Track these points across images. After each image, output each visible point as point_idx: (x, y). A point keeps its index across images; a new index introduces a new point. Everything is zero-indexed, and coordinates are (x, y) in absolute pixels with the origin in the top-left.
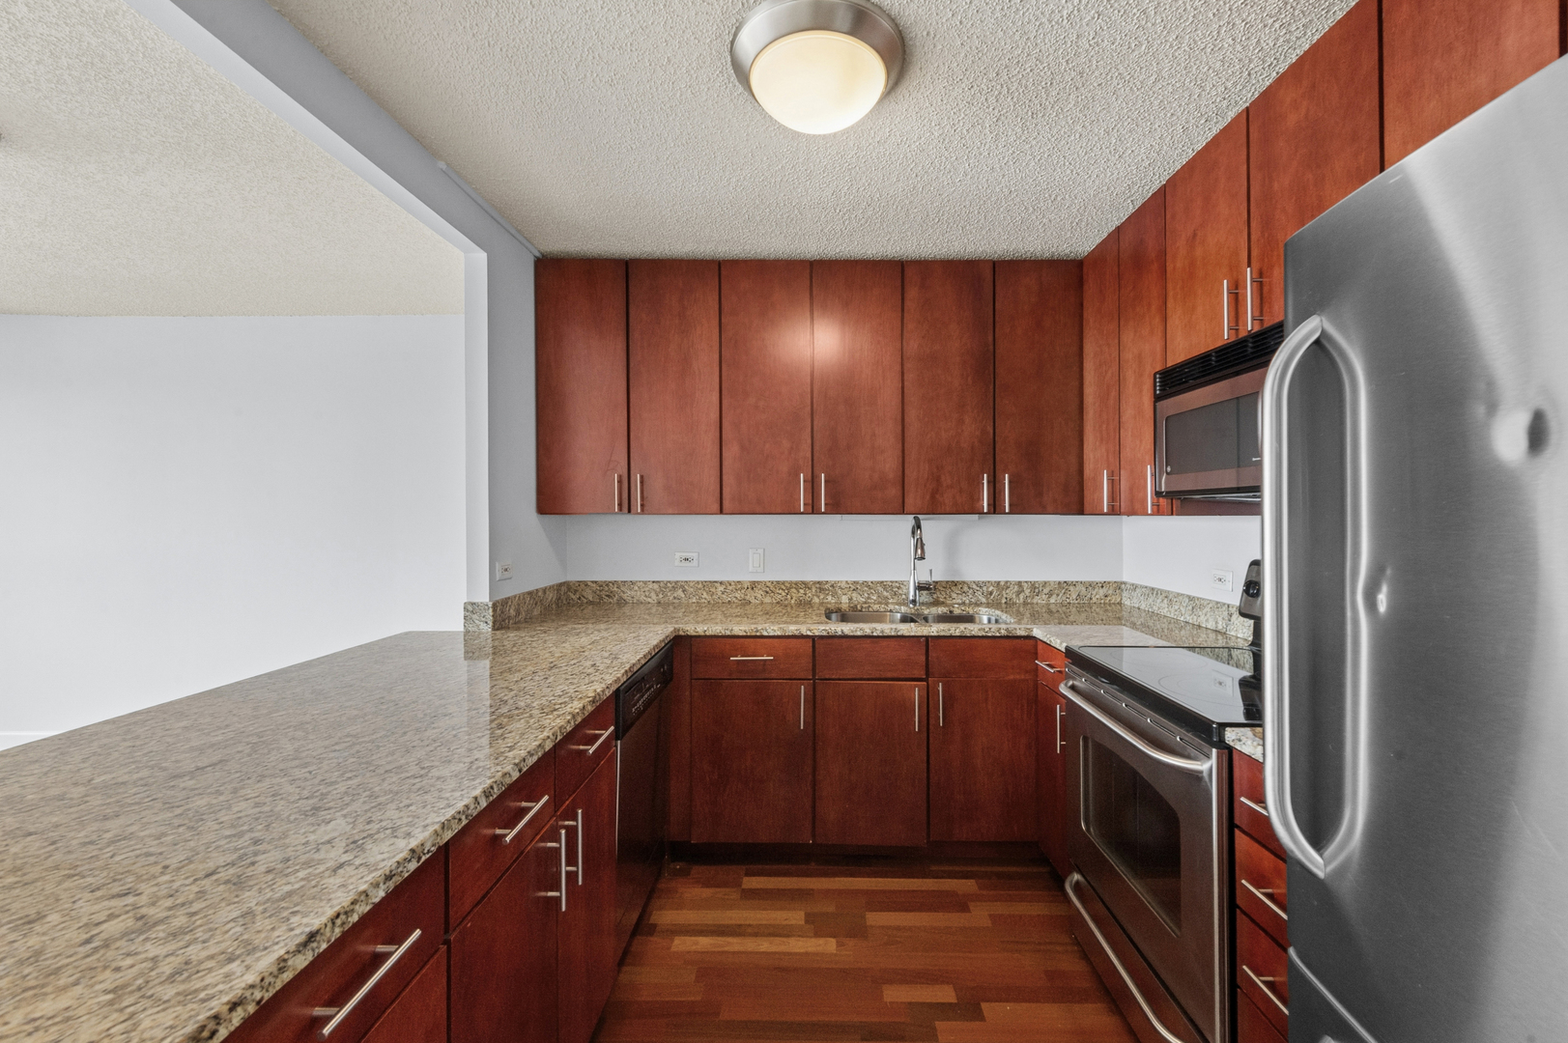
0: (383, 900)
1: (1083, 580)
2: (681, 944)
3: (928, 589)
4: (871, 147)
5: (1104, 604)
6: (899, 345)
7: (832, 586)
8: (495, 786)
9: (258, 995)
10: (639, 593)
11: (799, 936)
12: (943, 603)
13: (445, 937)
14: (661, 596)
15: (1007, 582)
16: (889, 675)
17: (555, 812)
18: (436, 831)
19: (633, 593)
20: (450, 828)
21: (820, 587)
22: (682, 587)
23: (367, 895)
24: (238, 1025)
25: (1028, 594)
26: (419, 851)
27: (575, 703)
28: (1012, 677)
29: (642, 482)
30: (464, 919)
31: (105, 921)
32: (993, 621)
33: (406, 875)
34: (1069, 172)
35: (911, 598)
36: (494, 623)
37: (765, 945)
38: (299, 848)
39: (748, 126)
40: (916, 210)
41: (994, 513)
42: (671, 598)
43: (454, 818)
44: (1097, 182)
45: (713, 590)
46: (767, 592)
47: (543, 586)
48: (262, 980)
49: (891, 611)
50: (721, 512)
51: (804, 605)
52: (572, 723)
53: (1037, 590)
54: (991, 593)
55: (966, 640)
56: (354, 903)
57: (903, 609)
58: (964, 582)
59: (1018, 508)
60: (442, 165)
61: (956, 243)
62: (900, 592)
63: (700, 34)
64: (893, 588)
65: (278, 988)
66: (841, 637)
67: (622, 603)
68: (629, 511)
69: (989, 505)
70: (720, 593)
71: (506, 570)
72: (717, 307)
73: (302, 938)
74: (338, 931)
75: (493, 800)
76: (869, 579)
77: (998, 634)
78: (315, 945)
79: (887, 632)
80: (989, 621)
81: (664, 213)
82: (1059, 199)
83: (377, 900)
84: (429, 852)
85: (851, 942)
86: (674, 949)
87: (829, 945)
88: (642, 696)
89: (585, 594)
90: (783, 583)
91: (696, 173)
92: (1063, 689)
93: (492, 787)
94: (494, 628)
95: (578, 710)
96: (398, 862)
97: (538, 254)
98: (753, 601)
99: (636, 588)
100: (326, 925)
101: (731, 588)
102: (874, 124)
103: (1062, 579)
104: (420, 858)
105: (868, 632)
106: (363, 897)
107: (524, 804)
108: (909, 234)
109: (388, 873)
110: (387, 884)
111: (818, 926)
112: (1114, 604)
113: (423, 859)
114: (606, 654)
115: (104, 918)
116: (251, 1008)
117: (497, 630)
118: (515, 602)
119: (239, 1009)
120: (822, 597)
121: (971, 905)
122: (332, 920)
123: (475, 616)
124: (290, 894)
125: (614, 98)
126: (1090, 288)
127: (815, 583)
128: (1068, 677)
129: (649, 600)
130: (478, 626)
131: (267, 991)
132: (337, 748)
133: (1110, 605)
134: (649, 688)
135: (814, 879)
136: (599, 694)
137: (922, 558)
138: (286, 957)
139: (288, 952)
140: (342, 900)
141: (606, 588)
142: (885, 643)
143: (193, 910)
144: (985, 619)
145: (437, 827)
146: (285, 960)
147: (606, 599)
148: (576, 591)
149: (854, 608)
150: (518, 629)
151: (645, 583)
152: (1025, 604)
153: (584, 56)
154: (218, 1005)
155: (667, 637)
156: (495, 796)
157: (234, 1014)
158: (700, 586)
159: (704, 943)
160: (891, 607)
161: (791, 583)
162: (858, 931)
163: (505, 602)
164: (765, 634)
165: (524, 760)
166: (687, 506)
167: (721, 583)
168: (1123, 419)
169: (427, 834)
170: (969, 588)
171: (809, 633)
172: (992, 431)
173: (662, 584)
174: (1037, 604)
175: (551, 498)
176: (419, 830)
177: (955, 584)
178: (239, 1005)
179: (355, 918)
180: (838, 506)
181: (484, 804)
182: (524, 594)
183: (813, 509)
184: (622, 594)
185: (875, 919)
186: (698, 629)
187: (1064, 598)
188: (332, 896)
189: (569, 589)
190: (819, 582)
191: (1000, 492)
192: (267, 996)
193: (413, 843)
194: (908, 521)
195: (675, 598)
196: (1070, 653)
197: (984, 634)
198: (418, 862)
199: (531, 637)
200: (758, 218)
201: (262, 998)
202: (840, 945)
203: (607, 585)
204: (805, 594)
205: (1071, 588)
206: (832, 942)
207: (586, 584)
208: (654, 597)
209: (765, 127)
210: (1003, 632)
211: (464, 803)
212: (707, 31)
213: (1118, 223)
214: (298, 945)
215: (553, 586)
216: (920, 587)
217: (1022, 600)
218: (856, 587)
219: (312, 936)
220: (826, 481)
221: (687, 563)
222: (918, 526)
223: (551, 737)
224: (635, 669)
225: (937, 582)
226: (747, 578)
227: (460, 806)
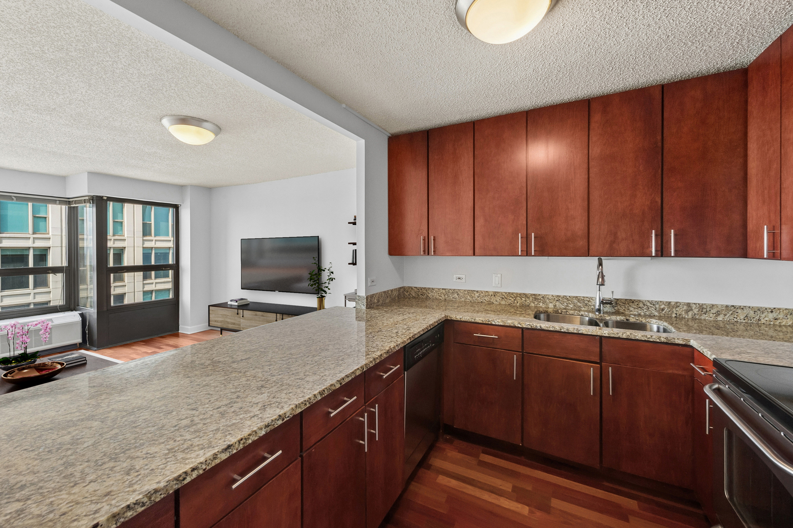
0: (264, 435)
1: (752, 305)
2: (442, 480)
3: (610, 303)
4: (553, 37)
5: (774, 325)
6: (586, 152)
7: (543, 297)
8: (326, 390)
9: (204, 467)
10: (436, 294)
11: (507, 498)
12: (623, 313)
13: (301, 454)
14: (446, 296)
15: (677, 303)
16: (573, 357)
17: (365, 403)
18: (292, 408)
19: (433, 294)
20: (300, 407)
21: (535, 297)
22: (457, 292)
23: (256, 433)
24: (195, 477)
25: (696, 313)
26: (283, 416)
27: (379, 352)
28: (670, 371)
29: (434, 240)
30: (311, 447)
31: (184, 419)
32: (662, 330)
33: (276, 426)
34: (720, 9)
35: (597, 307)
36: (367, 305)
37: (486, 496)
38: (247, 404)
39: (474, 48)
40: (594, 66)
41: (662, 256)
42: (451, 298)
43: (302, 403)
44: (752, 9)
45: (473, 295)
46: (503, 298)
47: (391, 289)
48: (206, 461)
49: (582, 315)
50: (474, 255)
51: (525, 307)
52: (374, 363)
53: (705, 310)
54: (663, 310)
55: (631, 342)
56: (249, 435)
57: (591, 315)
58: (640, 301)
59: (681, 252)
60: (344, 106)
61: (630, 79)
62: (590, 303)
63: (438, 10)
64: (586, 302)
65: (213, 465)
66: (539, 330)
67: (427, 298)
68: (428, 254)
69: (656, 251)
70: (476, 297)
71: (373, 281)
72: (472, 146)
73: (225, 447)
74: (241, 446)
75: (325, 397)
76: (568, 294)
77: (658, 341)
78: (230, 450)
79: (571, 330)
80: (658, 331)
81: (441, 104)
82: (715, 30)
83: (261, 435)
84: (288, 417)
85: (539, 514)
86: (438, 481)
87: (524, 510)
88: (422, 350)
89: (412, 293)
90: (512, 294)
91: (452, 80)
92: (707, 390)
93: (324, 391)
94: (367, 308)
95: (377, 356)
96: (272, 420)
97: (389, 135)
98: (495, 302)
99: (435, 292)
100: (236, 443)
101: (482, 295)
102: (551, 24)
103: (730, 304)
104: (283, 419)
105: (558, 329)
106: (254, 433)
107: (345, 399)
108: (592, 81)
109: (267, 424)
110: (266, 429)
111: (519, 495)
112: (785, 326)
113: (285, 420)
114: (405, 327)
115: (184, 418)
116: (201, 472)
117: (368, 308)
118: (377, 296)
119: (196, 471)
120: (536, 303)
121: (631, 518)
122: (239, 441)
123: (359, 302)
124: (234, 424)
125: (405, 56)
126: (754, 87)
127: (532, 295)
128: (715, 381)
129: (441, 298)
130: (361, 306)
131: (208, 466)
132: (284, 359)
133: (780, 326)
134: (427, 346)
135: (522, 467)
136: (391, 349)
137: (603, 284)
138: (217, 453)
139: (218, 452)
140: (246, 432)
141: (421, 291)
142: (569, 337)
143: (206, 422)
144: (655, 328)
145: (293, 406)
146: (216, 455)
147: (421, 296)
148: (408, 291)
149: (557, 312)
150: (377, 309)
151: (439, 289)
152: (693, 319)
153: (387, 41)
154: (187, 468)
155: (439, 320)
156: (326, 395)
157: (193, 473)
158: (466, 292)
159: (453, 483)
160: (582, 313)
161: (517, 294)
162: (545, 508)
163: (372, 296)
164: (494, 323)
165: (343, 379)
166: (455, 251)
167: (477, 292)
168: (784, 185)
169: (288, 409)
170: (644, 305)
171: (519, 326)
172: (660, 201)
173: (447, 291)
174: (705, 320)
175: (396, 248)
176: (287, 406)
177: (633, 301)
178: (196, 469)
179: (250, 441)
180: (544, 250)
181: (319, 398)
182: (381, 292)
183: (527, 253)
184: (428, 294)
185: (556, 503)
186: (457, 317)
187: (732, 318)
188: (244, 430)
189: (404, 290)
190: (534, 295)
191: (667, 241)
192: (208, 468)
193: (282, 412)
194: (594, 261)
195: (453, 298)
196: (716, 364)
197: (647, 339)
198: (283, 421)
199: (379, 313)
200: (492, 95)
201: (206, 468)
202: (531, 512)
203: (421, 289)
204: (526, 301)
205: (739, 311)
206: (527, 508)
207: (411, 288)
208: (443, 297)
209: (484, 46)
210: (663, 340)
211: (309, 397)
212: (441, 8)
213: (780, 33)
214: (223, 449)
215: (396, 289)
216: (602, 302)
217: (690, 316)
218: (558, 298)
219: (229, 447)
220: (535, 237)
221: (459, 280)
222: (600, 264)
223: (360, 368)
224: (416, 337)
225: (618, 300)
226: (491, 289)
227: (306, 398)
